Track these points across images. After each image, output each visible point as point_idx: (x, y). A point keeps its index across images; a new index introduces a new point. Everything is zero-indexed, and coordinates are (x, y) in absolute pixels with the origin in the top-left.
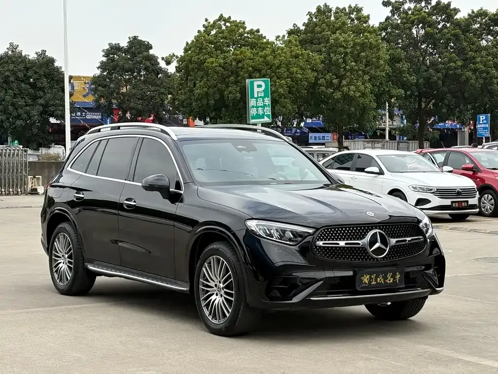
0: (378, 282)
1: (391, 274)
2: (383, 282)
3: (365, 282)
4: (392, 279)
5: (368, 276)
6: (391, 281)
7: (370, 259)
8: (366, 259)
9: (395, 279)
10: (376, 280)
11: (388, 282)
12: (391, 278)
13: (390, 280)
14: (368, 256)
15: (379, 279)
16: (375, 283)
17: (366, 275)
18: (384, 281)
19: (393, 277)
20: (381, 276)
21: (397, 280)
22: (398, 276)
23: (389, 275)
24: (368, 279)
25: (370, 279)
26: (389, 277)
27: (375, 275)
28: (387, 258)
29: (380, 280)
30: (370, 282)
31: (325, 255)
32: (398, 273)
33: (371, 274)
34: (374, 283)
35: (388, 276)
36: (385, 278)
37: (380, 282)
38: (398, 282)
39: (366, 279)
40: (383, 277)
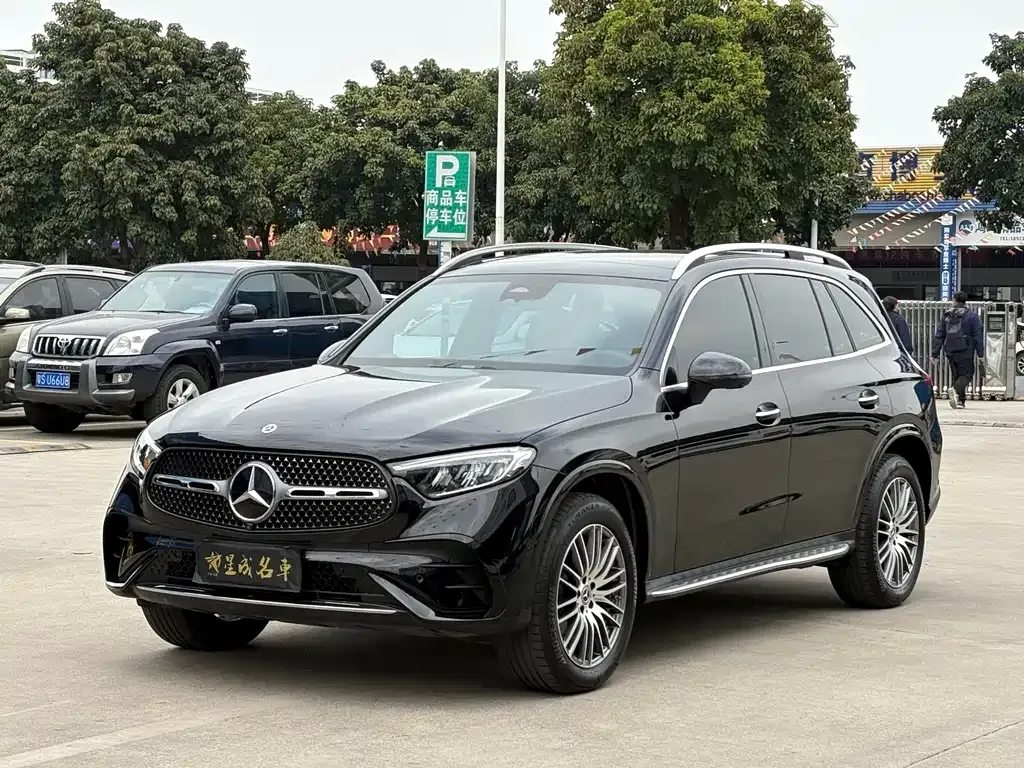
0: (240, 571)
1: (269, 559)
2: (250, 574)
3: (212, 568)
4: (271, 571)
5: (219, 557)
6: (269, 575)
7: (233, 522)
8: (227, 522)
9: (277, 571)
10: (236, 568)
11: (263, 576)
12: (268, 567)
13: (265, 573)
14: (230, 516)
15: (241, 567)
16: (234, 573)
17: (215, 555)
18: (253, 573)
19: (275, 565)
20: (247, 560)
21: (285, 574)
22: (287, 567)
23: (264, 562)
24: (218, 562)
25: (223, 564)
26: (265, 567)
27: (233, 555)
28: (269, 525)
29: (245, 568)
30: (222, 569)
31: (163, 502)
32: (285, 561)
33: (224, 553)
34: (230, 572)
35: (261, 564)
36: (256, 567)
37: (244, 573)
38: (286, 580)
39: (214, 561)
40: (249, 563)
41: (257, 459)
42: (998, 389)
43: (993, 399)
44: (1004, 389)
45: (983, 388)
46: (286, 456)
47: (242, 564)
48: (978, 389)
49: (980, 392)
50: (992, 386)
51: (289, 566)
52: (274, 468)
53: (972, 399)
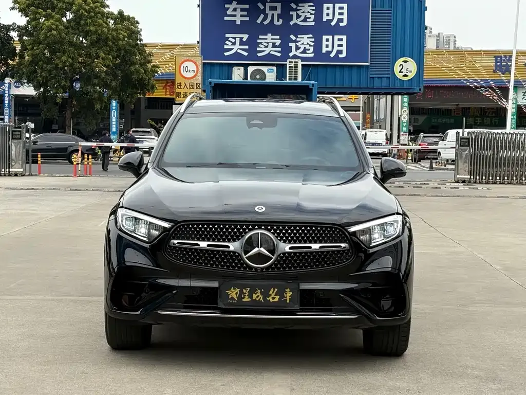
0: (254, 298)
1: (276, 290)
2: (261, 299)
3: (232, 298)
4: (277, 297)
5: (238, 290)
6: (277, 299)
7: (245, 268)
8: (239, 268)
9: (282, 296)
10: (250, 296)
11: (271, 300)
12: (276, 295)
13: (273, 298)
14: (242, 264)
15: (255, 296)
16: (250, 299)
17: (235, 289)
18: (264, 298)
19: (281, 293)
20: (259, 291)
21: (288, 298)
22: (289, 294)
23: (273, 292)
24: (236, 294)
25: (240, 295)
26: (273, 295)
27: (249, 289)
28: (273, 269)
29: (258, 296)
30: (240, 298)
31: (182, 258)
32: (288, 290)
33: (242, 287)
34: (246, 299)
35: (271, 292)
36: (266, 294)
37: (257, 299)
38: (288, 301)
39: (233, 293)
40: (261, 293)
41: (260, 228)
42: (19, 170)
43: (16, 175)
44: (22, 170)
45: (11, 170)
46: (274, 226)
47: (256, 294)
48: (7, 170)
49: (9, 172)
50: (15, 168)
51: (291, 293)
52: (274, 234)
53: (5, 175)
